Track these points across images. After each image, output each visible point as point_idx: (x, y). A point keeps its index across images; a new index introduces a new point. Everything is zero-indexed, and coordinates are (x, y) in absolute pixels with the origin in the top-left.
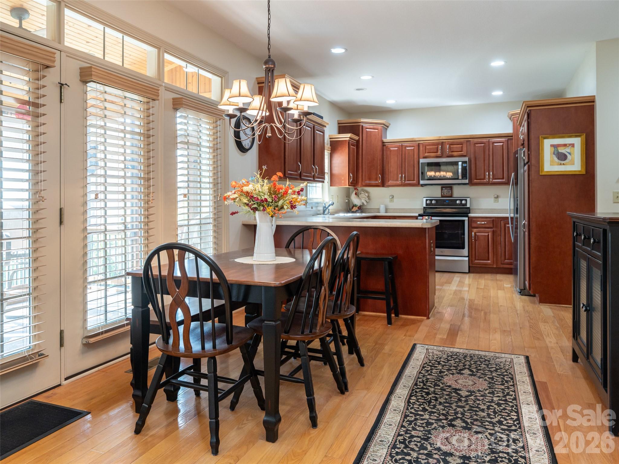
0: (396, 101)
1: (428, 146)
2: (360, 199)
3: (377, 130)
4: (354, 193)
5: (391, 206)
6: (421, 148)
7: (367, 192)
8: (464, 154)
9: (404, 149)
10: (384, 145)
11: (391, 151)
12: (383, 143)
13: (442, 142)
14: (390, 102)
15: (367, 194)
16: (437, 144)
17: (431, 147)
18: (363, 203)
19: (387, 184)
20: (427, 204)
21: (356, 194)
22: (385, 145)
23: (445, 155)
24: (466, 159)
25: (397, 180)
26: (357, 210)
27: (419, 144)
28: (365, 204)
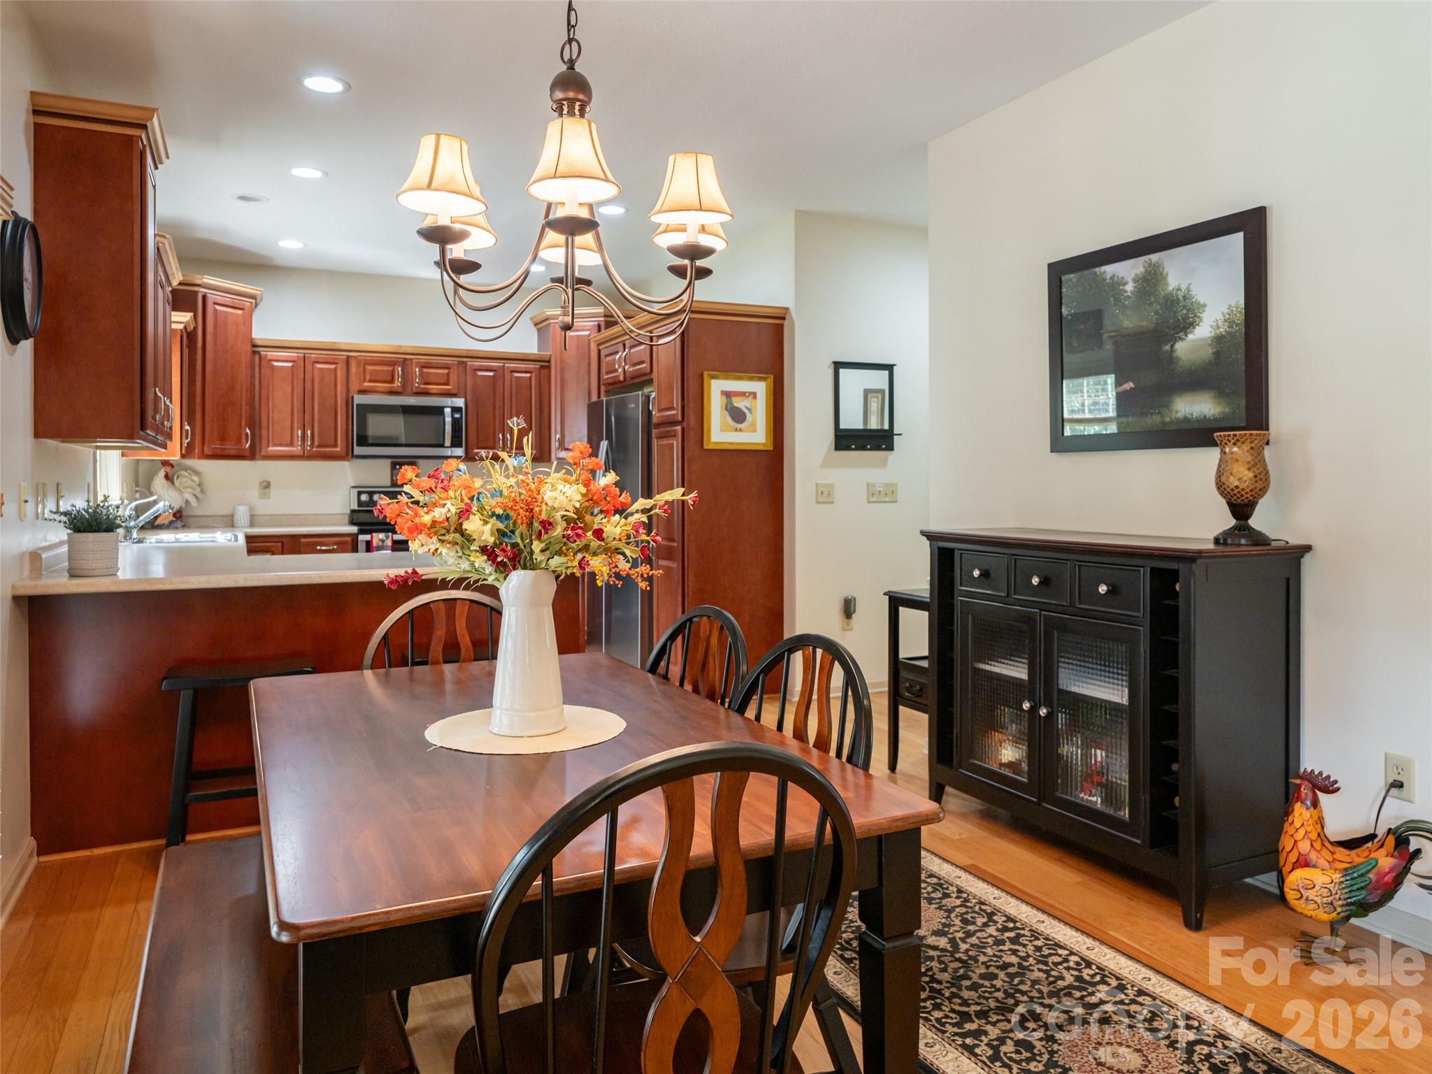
0: (305, 245)
1: (370, 364)
2: (179, 491)
3: (240, 312)
4: (162, 473)
5: (267, 507)
6: (353, 369)
7: (197, 473)
8: (454, 392)
9: (309, 367)
10: (254, 353)
11: (274, 368)
12: (255, 346)
13: (405, 360)
14: (290, 246)
15: (196, 478)
16: (393, 363)
17: (378, 368)
18: (187, 501)
19: (263, 453)
20: (360, 503)
21: (167, 477)
22: (259, 353)
23: (409, 390)
24: (460, 402)
25: (291, 444)
26: (171, 523)
27: (348, 357)
28: (193, 502)
